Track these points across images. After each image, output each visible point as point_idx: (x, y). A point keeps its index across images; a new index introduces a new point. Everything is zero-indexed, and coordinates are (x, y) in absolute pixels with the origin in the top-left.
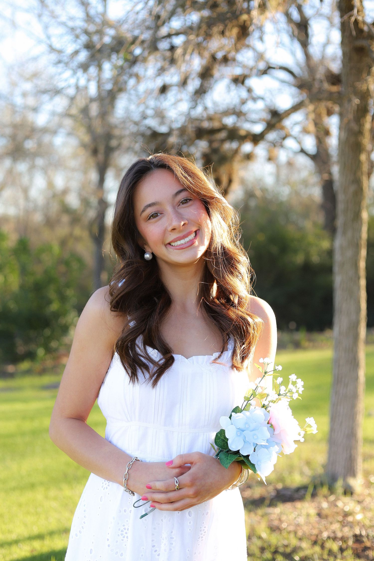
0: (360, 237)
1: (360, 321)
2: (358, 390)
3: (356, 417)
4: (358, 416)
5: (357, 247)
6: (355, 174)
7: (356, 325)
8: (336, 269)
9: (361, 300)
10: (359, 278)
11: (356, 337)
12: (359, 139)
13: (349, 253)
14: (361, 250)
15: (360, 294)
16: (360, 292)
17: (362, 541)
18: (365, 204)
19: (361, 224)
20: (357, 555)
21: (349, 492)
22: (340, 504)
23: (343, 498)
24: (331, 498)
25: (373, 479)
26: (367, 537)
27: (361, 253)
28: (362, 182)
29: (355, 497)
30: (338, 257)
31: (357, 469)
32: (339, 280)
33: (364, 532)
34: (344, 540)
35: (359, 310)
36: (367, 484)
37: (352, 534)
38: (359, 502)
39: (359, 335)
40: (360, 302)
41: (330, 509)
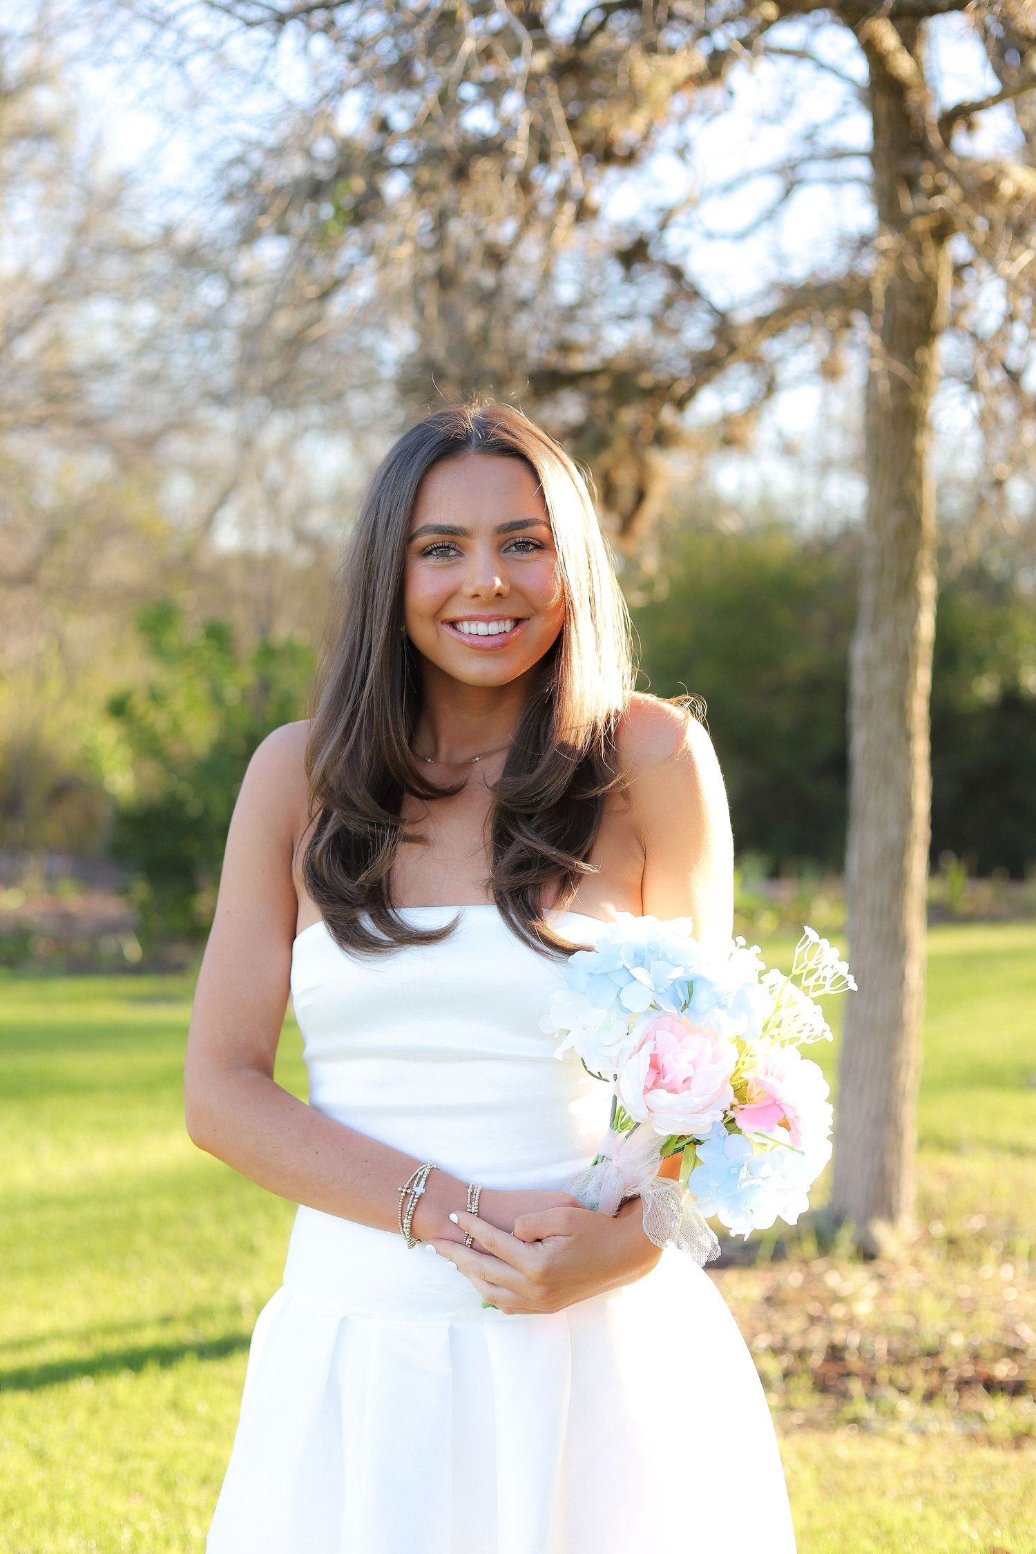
0: (914, 639)
1: (909, 843)
2: (906, 1011)
3: (898, 1077)
4: (902, 1075)
5: (906, 662)
6: (901, 483)
7: (900, 850)
8: (856, 715)
9: (913, 789)
10: (908, 737)
11: (899, 882)
12: (913, 400)
13: (885, 677)
14: (916, 668)
15: (913, 775)
16: (913, 772)
17: (842, 1359)
18: (926, 558)
19: (917, 606)
20: (822, 1386)
21: (867, 1254)
22: (833, 1280)
23: (846, 1266)
24: (818, 1265)
25: (938, 1229)
26: (859, 1349)
27: (915, 677)
28: (921, 504)
29: (880, 1266)
30: (859, 686)
31: (898, 1200)
32: (860, 742)
33: (854, 1340)
34: (802, 1354)
35: (907, 814)
36: (927, 1239)
37: (826, 1343)
38: (880, 1277)
39: (906, 876)
40: (912, 796)
41: (802, 1289)
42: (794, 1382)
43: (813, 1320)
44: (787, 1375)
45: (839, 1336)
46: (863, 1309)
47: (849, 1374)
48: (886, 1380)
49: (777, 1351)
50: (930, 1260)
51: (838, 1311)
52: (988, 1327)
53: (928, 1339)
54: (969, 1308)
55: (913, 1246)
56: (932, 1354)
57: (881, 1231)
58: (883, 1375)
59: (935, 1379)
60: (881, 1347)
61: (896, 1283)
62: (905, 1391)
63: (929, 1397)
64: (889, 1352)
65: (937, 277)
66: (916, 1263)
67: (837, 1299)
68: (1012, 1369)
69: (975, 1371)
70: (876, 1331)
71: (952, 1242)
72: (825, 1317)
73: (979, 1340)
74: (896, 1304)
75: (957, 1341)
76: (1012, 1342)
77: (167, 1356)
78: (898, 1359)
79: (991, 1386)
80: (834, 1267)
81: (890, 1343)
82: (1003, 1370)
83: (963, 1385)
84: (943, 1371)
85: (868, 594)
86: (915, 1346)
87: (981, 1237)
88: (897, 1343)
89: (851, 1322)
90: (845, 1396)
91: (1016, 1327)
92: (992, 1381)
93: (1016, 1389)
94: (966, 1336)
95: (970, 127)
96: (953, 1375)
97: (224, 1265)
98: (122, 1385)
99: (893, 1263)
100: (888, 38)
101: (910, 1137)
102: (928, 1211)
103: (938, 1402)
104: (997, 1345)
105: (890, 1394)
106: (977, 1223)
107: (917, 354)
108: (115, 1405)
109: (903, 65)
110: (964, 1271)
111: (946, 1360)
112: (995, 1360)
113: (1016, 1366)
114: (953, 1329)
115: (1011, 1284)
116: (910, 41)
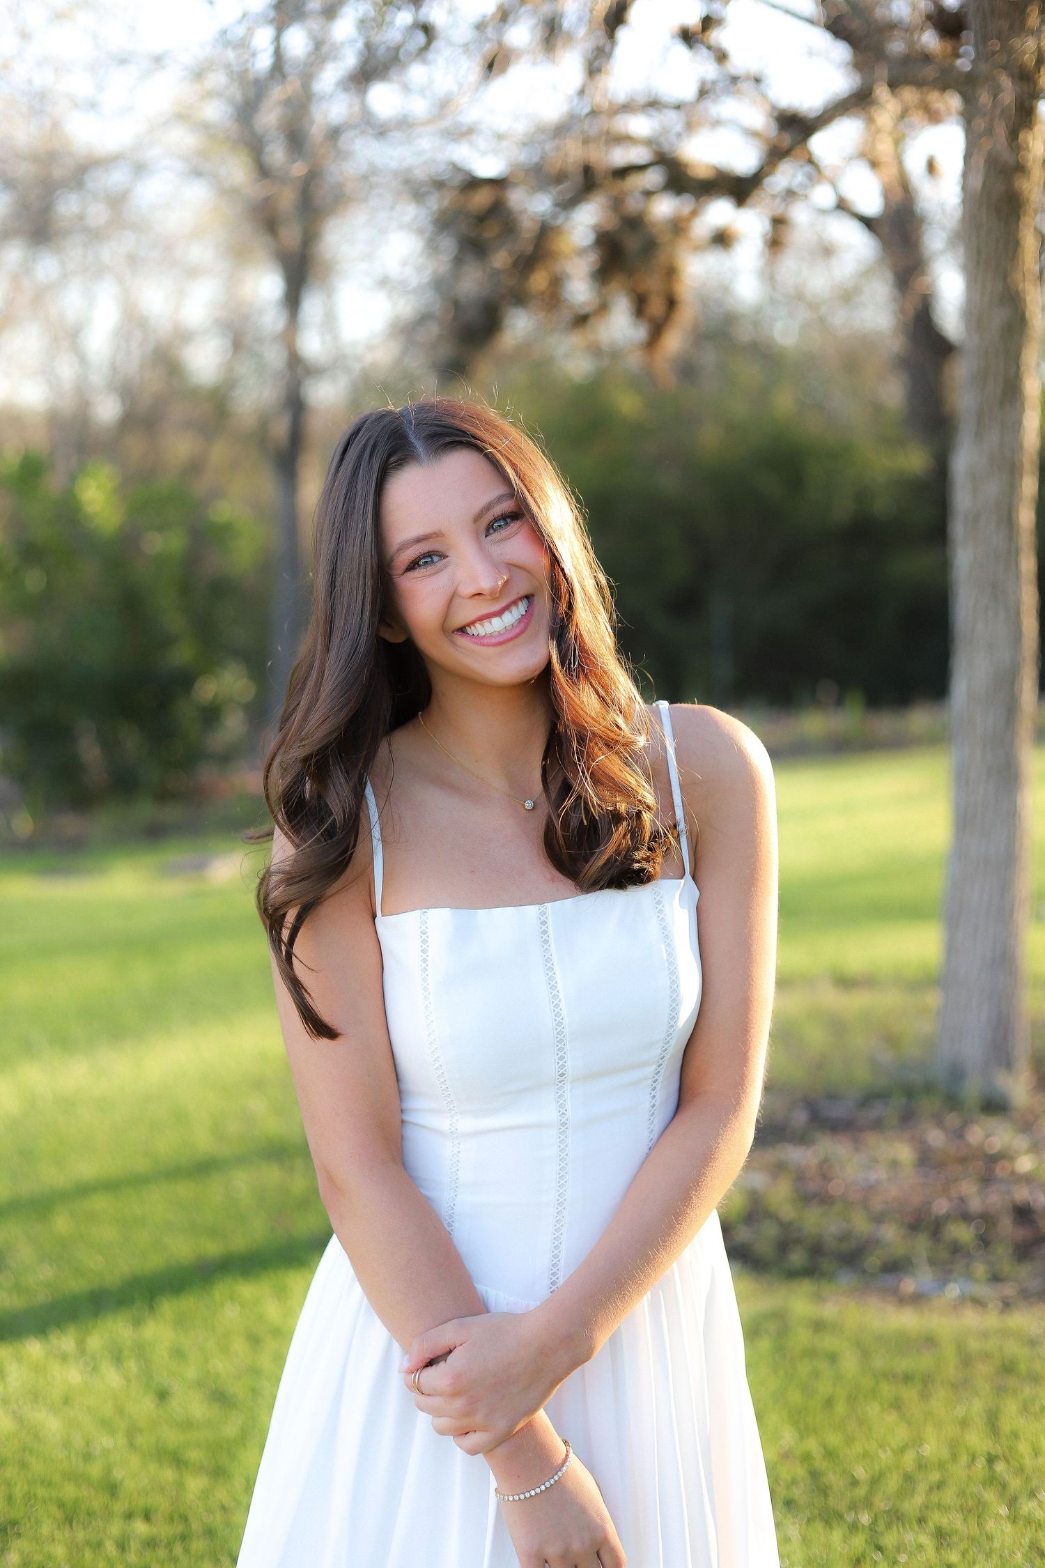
0: (1019, 446)
1: (1020, 665)
3: (1012, 915)
5: (1012, 470)
6: (1005, 278)
7: (1012, 674)
8: (958, 528)
9: (1021, 610)
10: (1017, 551)
11: (1011, 709)
12: (1017, 184)
13: (992, 489)
14: (1021, 476)
15: (1021, 593)
16: (1021, 589)
17: (1033, 1221)
18: (1031, 358)
19: (1021, 410)
22: (975, 1137)
24: (953, 1120)
27: (1022, 486)
28: (1025, 300)
30: (962, 499)
31: (1014, 1049)
35: (1017, 635)
39: (1017, 702)
40: (1021, 616)
42: (992, 1250)
55: (1035, 1091)
57: (1005, 1082)
80: (970, 1121)
85: (970, 400)
99: (1027, 1113)
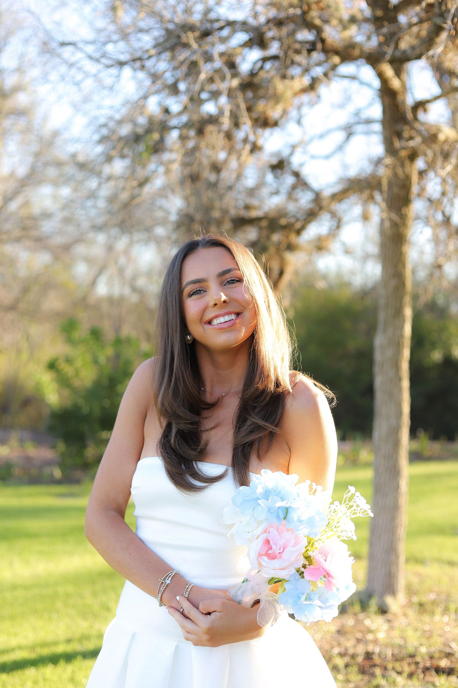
0: (402, 336)
1: (401, 426)
2: (400, 501)
3: (396, 531)
4: (398, 531)
5: (398, 346)
6: (396, 267)
7: (397, 430)
8: (377, 369)
9: (402, 403)
10: (400, 379)
11: (396, 443)
12: (401, 230)
13: (389, 353)
14: (403, 349)
15: (402, 396)
16: (402, 395)
17: (372, 659)
18: (407, 300)
19: (404, 321)
20: (362, 671)
21: (383, 611)
22: (367, 622)
23: (373, 616)
24: (361, 616)
25: (415, 599)
26: (379, 654)
27: (403, 353)
28: (405, 277)
29: (389, 616)
30: (378, 356)
31: (397, 586)
32: (379, 381)
33: (377, 650)
34: (353, 656)
35: (400, 413)
36: (410, 604)
37: (364, 651)
38: (389, 621)
39: (400, 441)
40: (402, 406)
41: (354, 626)
42: (350, 669)
43: (359, 641)
44: (347, 666)
45: (370, 648)
46: (381, 636)
47: (375, 665)
48: (391, 668)
49: (342, 655)
50: (412, 613)
51: (370, 637)
52: (437, 644)
53: (411, 650)
54: (428, 635)
55: (404, 607)
56: (412, 656)
57: (389, 600)
58: (390, 666)
59: (413, 667)
60: (389, 653)
61: (396, 624)
62: (399, 673)
63: (411, 676)
64: (393, 655)
65: (411, 176)
66: (405, 615)
67: (370, 631)
68: (447, 663)
69: (431, 664)
70: (387, 646)
71: (421, 605)
72: (364, 639)
73: (433, 649)
74: (396, 633)
75: (423, 650)
76: (448, 650)
77: (69, 657)
78: (396, 659)
79: (438, 671)
80: (368, 617)
81: (393, 651)
82: (444, 663)
83: (426, 670)
84: (417, 663)
85: (382, 316)
86: (404, 652)
87: (434, 603)
88: (396, 651)
89: (375, 642)
90: (373, 675)
91: (450, 643)
92: (439, 668)
93: (450, 672)
94: (427, 648)
95: (425, 110)
96: (421, 665)
97: (95, 616)
98: (48, 670)
99: (395, 615)
100: (388, 71)
101: (402, 559)
102: (411, 591)
103: (415, 678)
104: (441, 651)
105: (394, 674)
106: (432, 596)
107: (403, 210)
108: (45, 680)
109: (396, 83)
110: (426, 618)
111: (418, 659)
112: (440, 658)
113: (449, 662)
114: (421, 645)
115: (447, 624)
116: (398, 73)
